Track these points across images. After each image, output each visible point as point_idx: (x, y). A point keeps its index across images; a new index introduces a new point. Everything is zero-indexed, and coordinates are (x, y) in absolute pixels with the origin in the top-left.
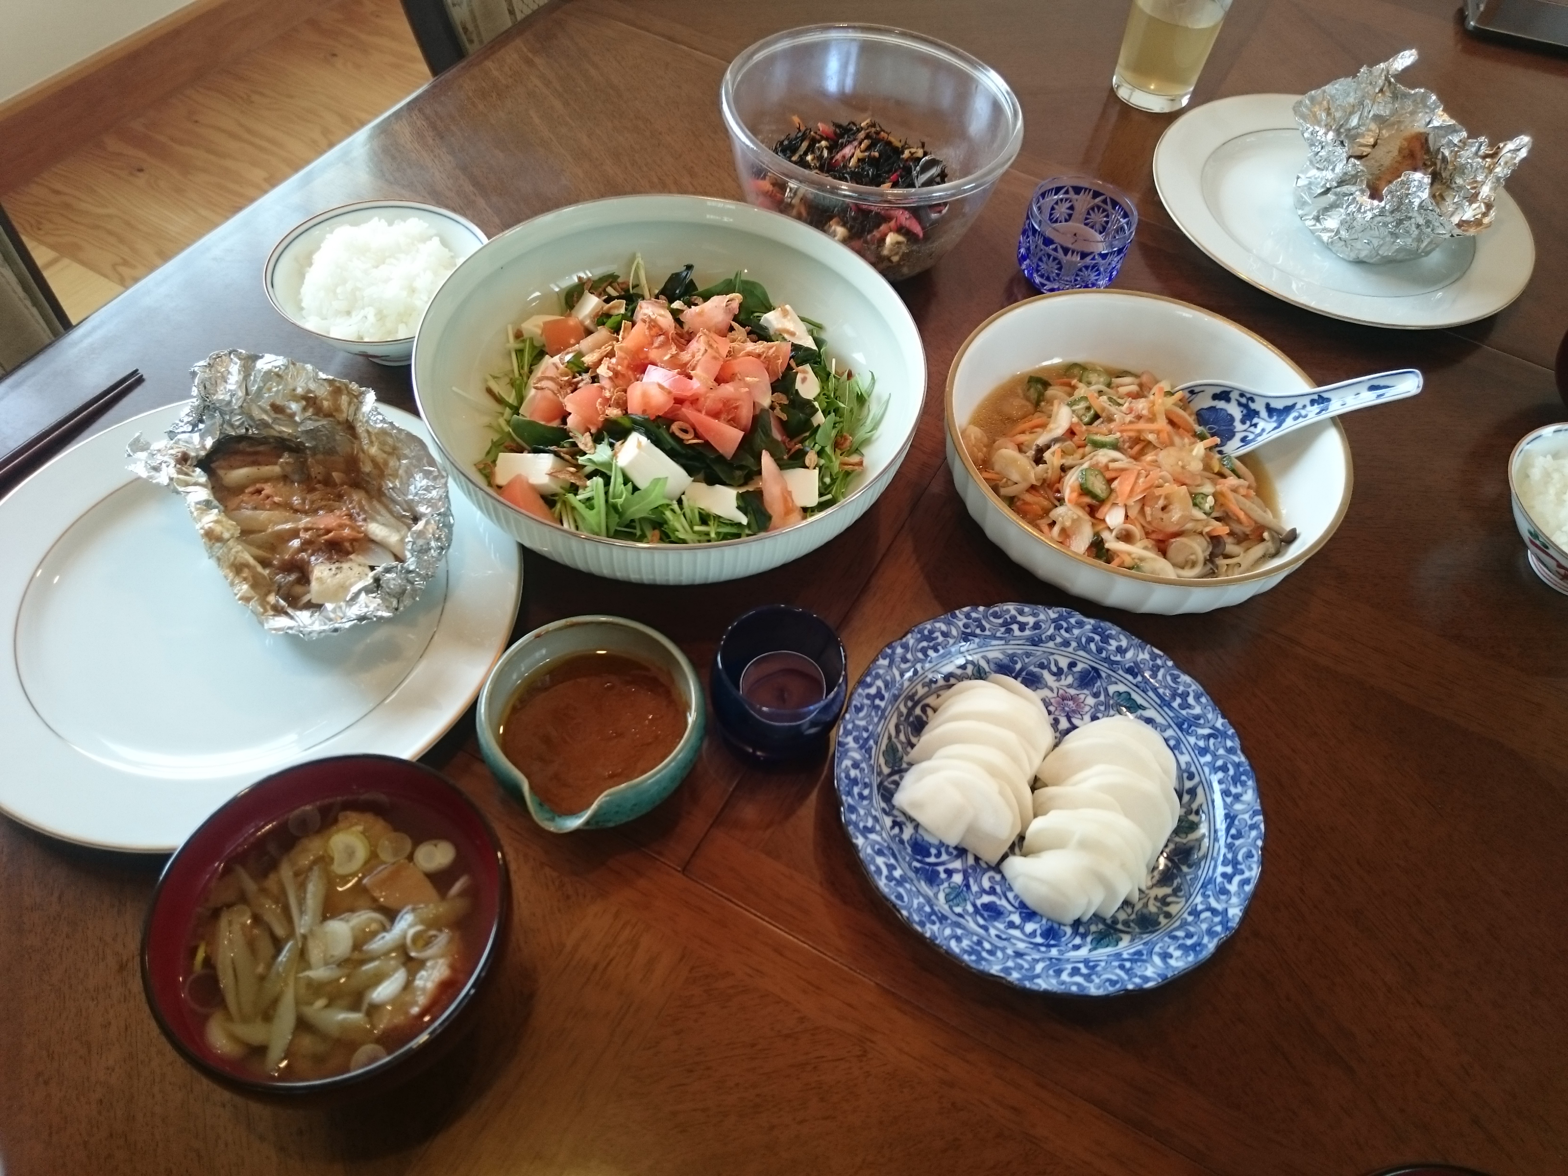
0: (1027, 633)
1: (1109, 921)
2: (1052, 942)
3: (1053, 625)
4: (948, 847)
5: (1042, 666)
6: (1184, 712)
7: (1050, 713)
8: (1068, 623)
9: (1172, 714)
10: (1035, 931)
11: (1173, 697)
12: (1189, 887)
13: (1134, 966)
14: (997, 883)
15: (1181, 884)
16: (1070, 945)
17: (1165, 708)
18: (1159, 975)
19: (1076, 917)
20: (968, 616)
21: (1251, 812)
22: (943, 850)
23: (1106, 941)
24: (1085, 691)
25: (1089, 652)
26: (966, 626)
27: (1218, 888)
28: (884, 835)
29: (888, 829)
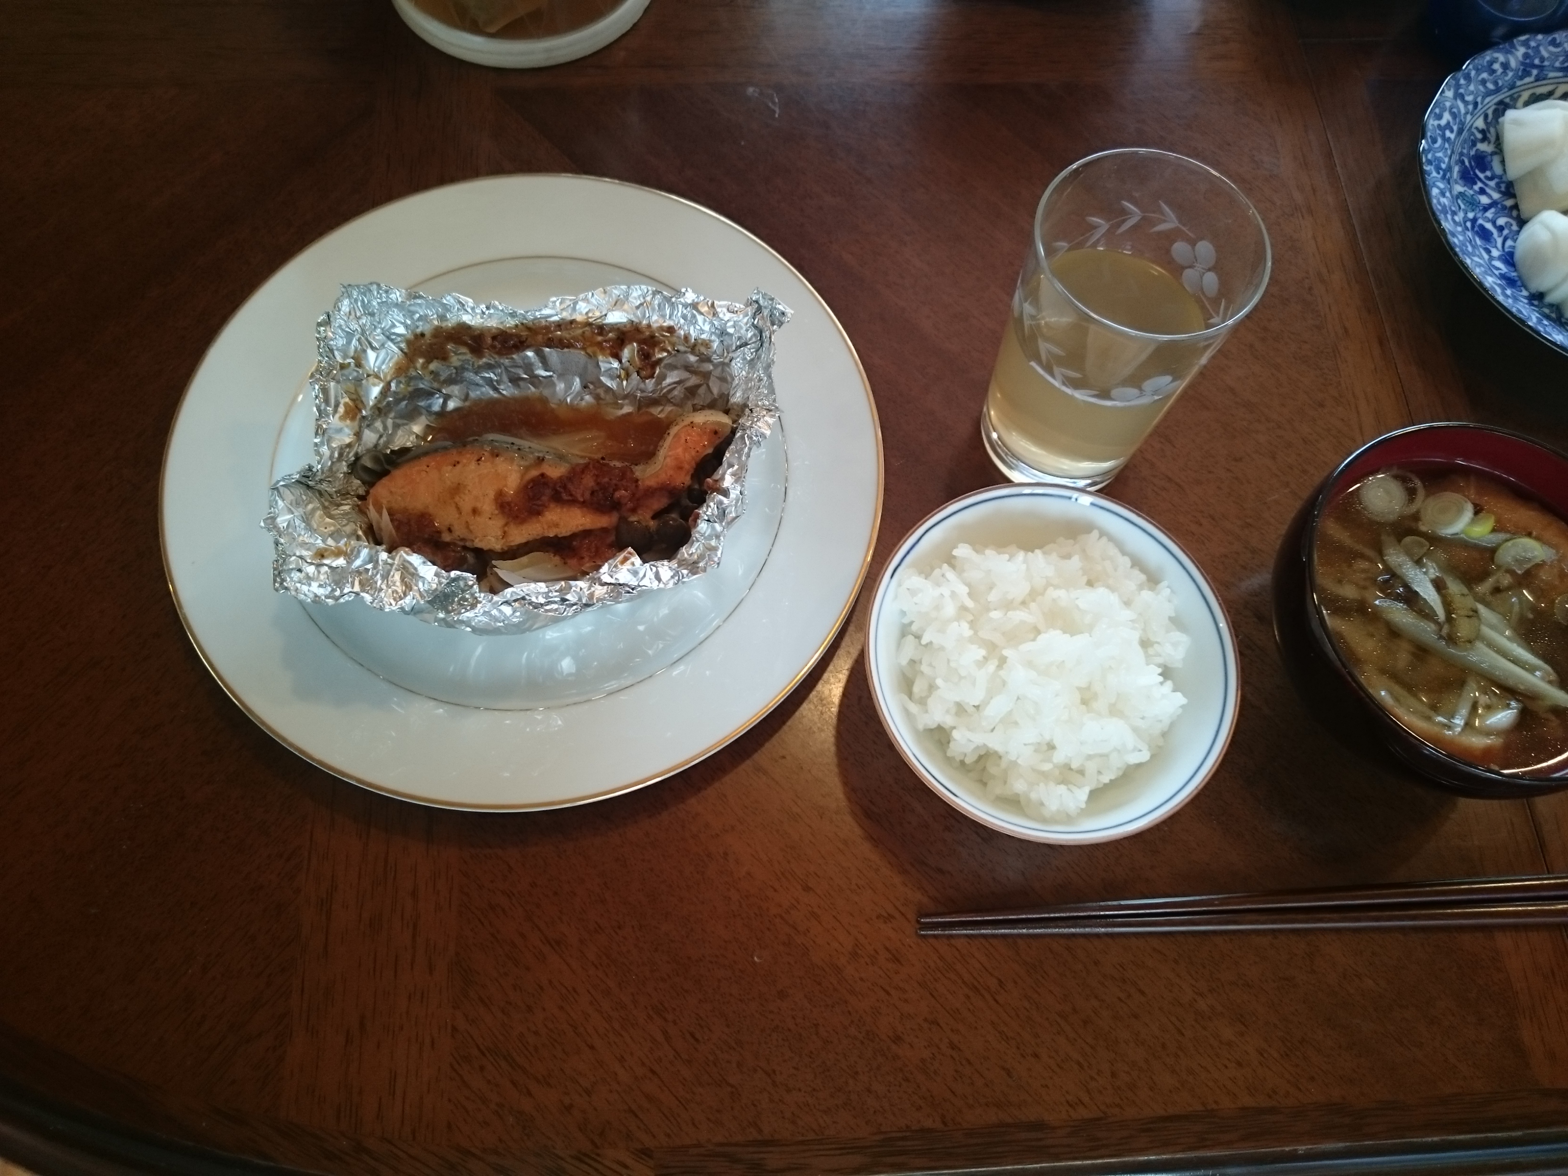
14: (1510, 229)
22: (1498, 179)
28: (1469, 117)
29: (1475, 125)
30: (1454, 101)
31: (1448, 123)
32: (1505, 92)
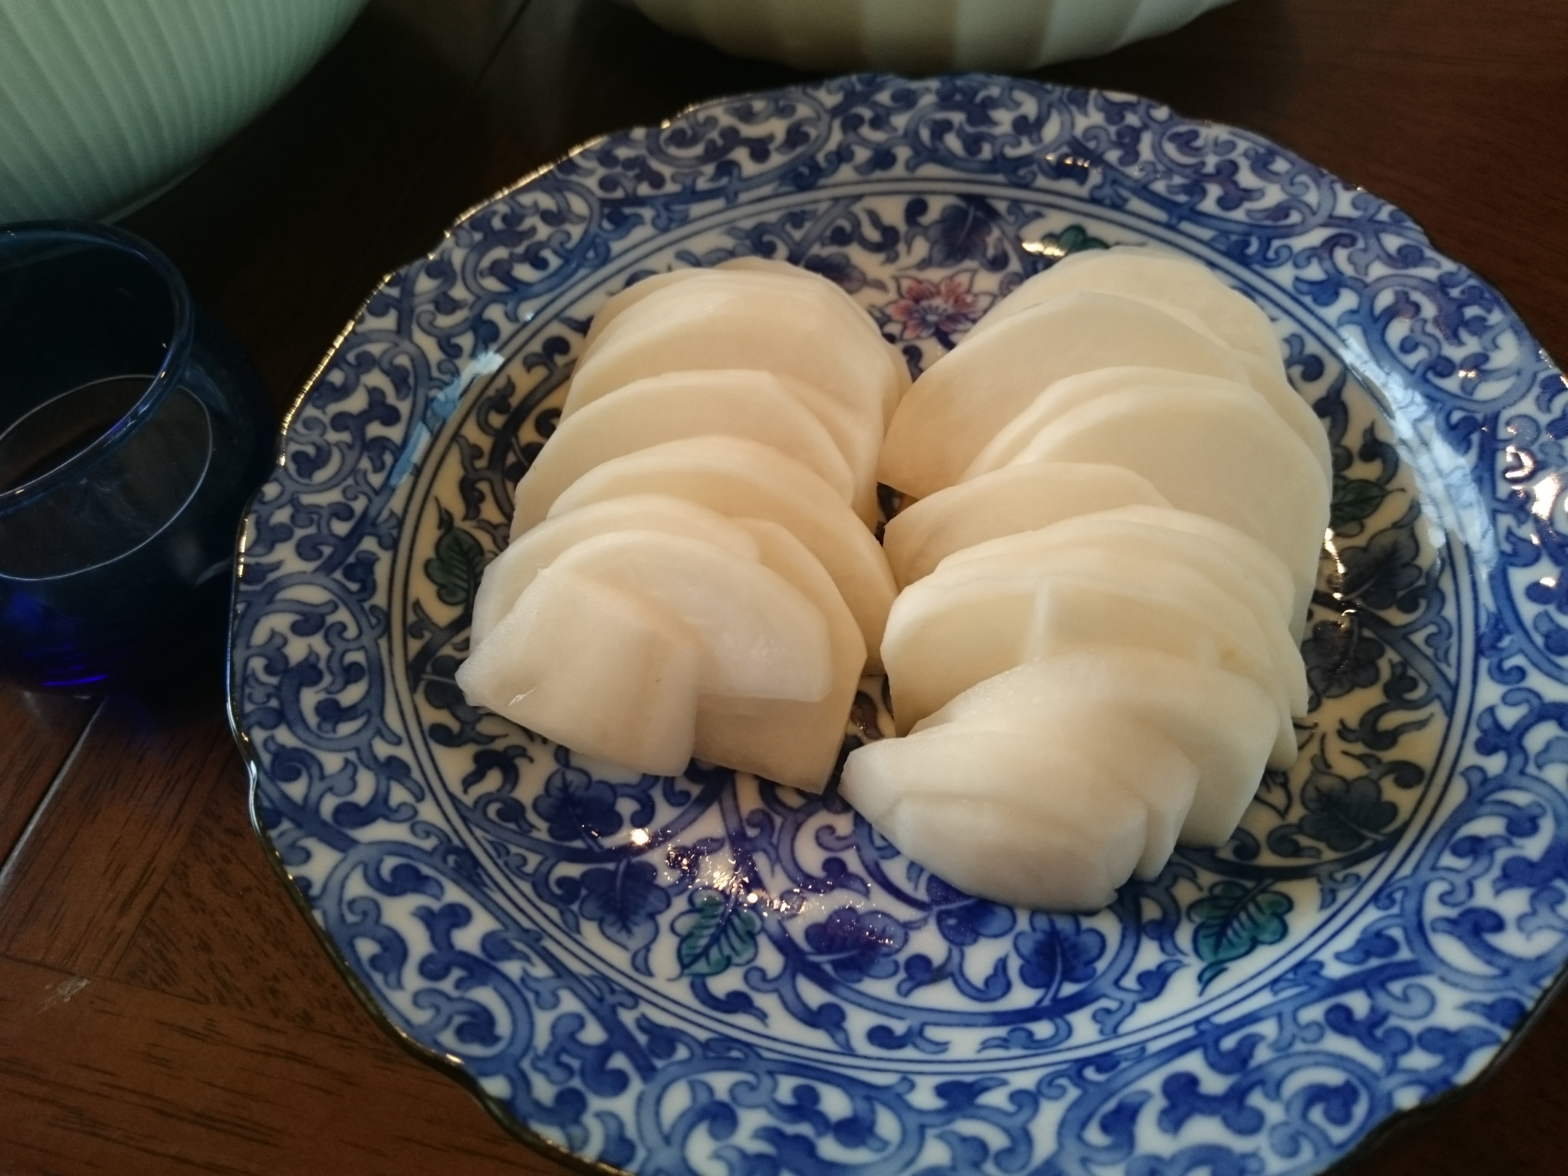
0: (776, 160)
1: (1226, 854)
2: (1069, 989)
3: (837, 124)
4: (669, 782)
5: (841, 237)
6: (1239, 214)
7: (890, 338)
8: (874, 105)
9: (1206, 234)
10: (1001, 965)
11: (1196, 188)
12: (1433, 663)
13: (1384, 1002)
14: (846, 842)
15: (1405, 664)
16: (1130, 981)
17: (1186, 226)
18: (1489, 1011)
19: (1123, 878)
20: (605, 157)
21: (1536, 390)
22: (657, 794)
23: (1239, 929)
24: (968, 264)
25: (947, 159)
26: (606, 184)
27: (1539, 640)
28: (428, 812)
29: (456, 788)
30: (355, 855)
31: (426, 917)
32: (391, 652)
